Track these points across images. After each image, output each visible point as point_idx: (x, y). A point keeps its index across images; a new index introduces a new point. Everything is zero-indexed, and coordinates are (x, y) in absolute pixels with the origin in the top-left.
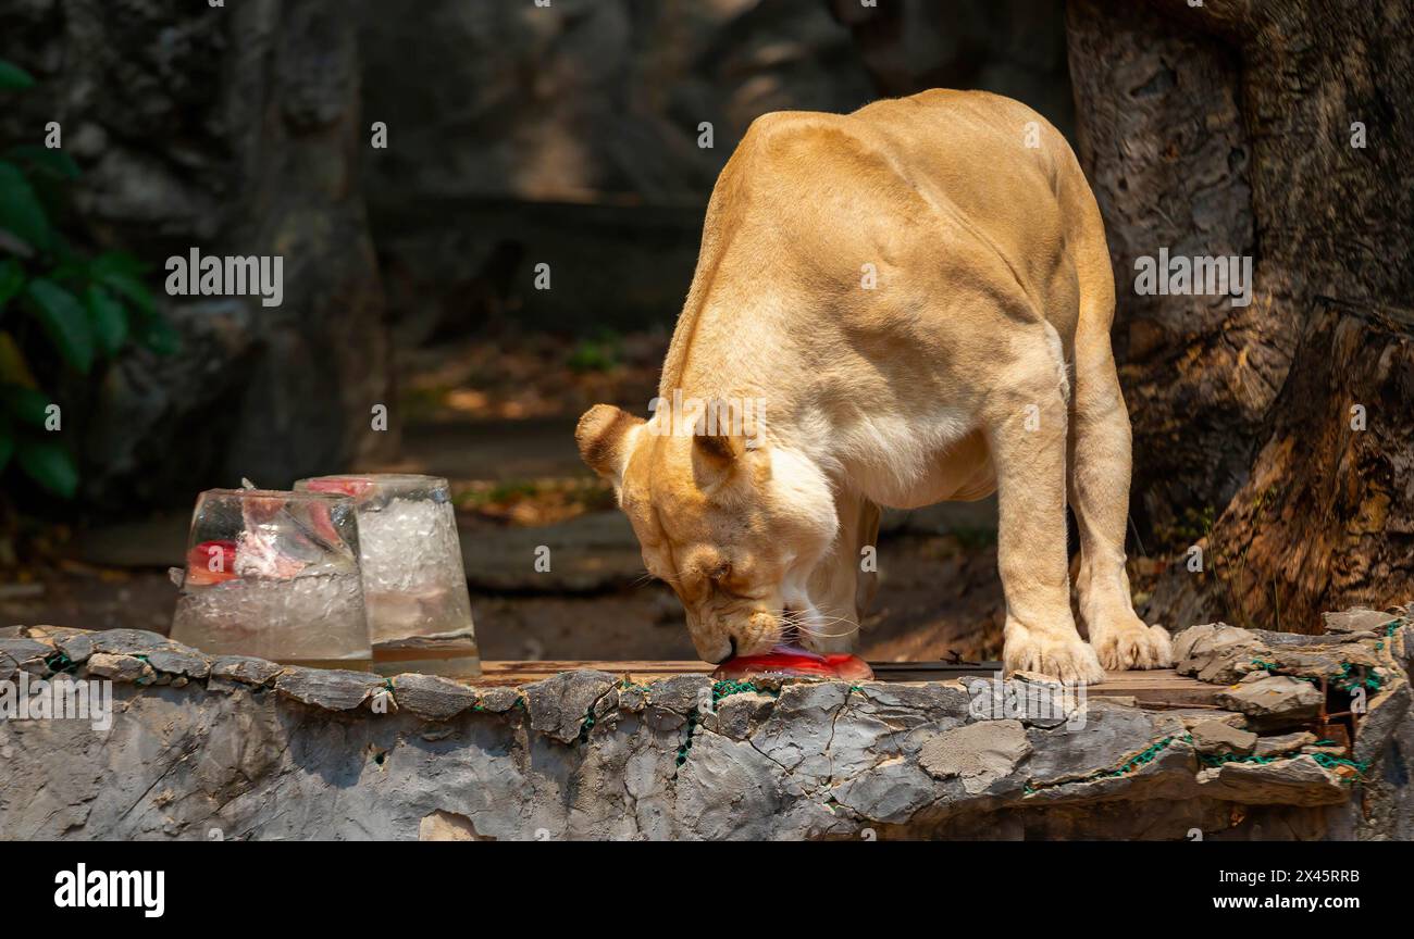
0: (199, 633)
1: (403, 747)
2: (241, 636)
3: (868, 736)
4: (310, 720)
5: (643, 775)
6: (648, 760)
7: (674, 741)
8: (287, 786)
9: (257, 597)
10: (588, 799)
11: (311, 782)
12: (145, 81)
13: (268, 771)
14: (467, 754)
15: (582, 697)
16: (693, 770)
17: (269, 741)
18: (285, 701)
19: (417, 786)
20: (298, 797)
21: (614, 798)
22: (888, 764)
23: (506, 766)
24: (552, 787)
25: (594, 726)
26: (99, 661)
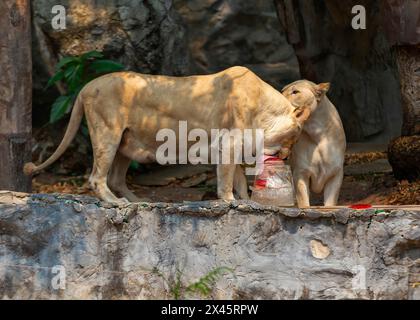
0: (258, 200)
1: (307, 225)
3: (410, 221)
4: (287, 219)
5: (360, 231)
6: (360, 227)
7: (367, 223)
8: (281, 234)
9: (271, 193)
10: (348, 236)
11: (286, 233)
13: (277, 230)
14: (320, 226)
15: (347, 213)
16: (371, 229)
17: (277, 224)
18: (281, 215)
19: (310, 234)
20: (284, 236)
21: (354, 236)
22: (414, 227)
23: (329, 229)
24: (340, 233)
25: (350, 220)
26: (240, 206)
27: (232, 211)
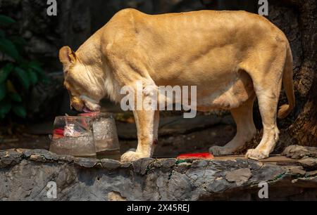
1: (104, 176)
2: (66, 150)
3: (213, 172)
4: (82, 170)
5: (161, 182)
6: (161, 178)
7: (167, 174)
8: (77, 185)
9: (69, 141)
10: (148, 188)
11: (83, 184)
12: (41, 20)
13: (72, 182)
14: (119, 178)
15: (145, 164)
16: (172, 181)
17: (72, 175)
18: (76, 165)
19: (108, 185)
20: (80, 188)
21: (154, 188)
22: (218, 179)
23: (128, 180)
24: (139, 185)
25: (149, 171)
26: (33, 156)
27: (24, 162)
